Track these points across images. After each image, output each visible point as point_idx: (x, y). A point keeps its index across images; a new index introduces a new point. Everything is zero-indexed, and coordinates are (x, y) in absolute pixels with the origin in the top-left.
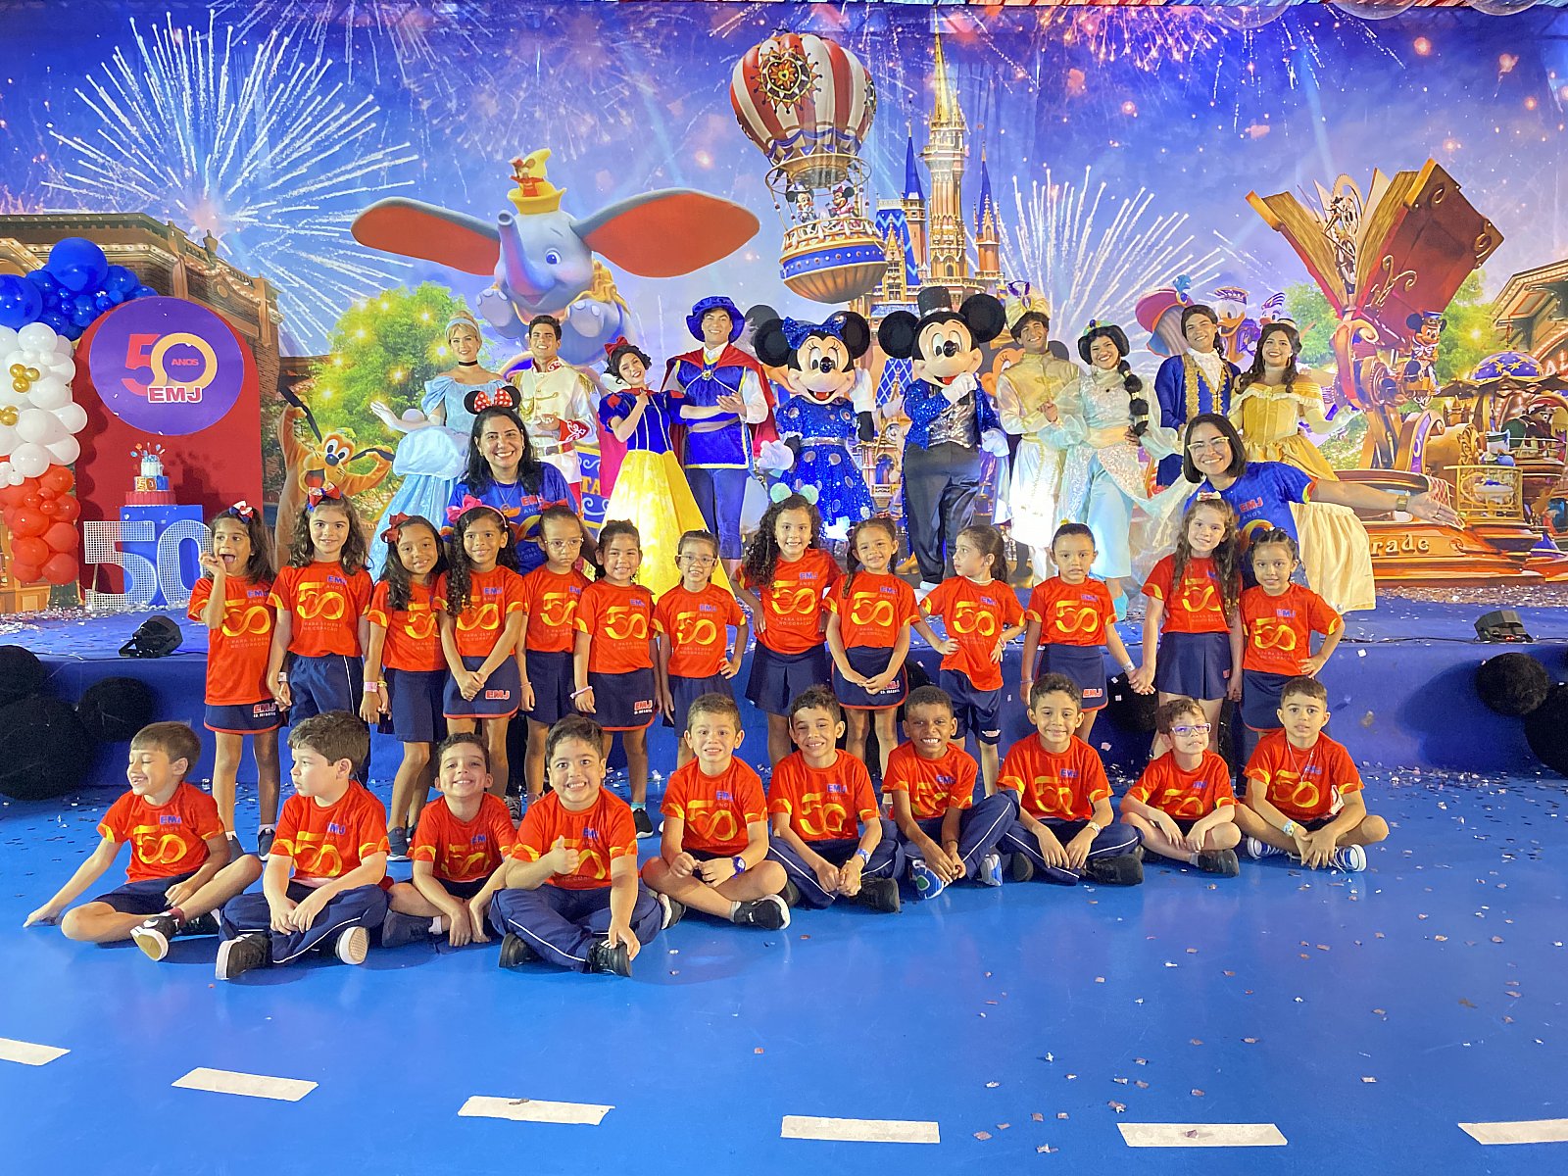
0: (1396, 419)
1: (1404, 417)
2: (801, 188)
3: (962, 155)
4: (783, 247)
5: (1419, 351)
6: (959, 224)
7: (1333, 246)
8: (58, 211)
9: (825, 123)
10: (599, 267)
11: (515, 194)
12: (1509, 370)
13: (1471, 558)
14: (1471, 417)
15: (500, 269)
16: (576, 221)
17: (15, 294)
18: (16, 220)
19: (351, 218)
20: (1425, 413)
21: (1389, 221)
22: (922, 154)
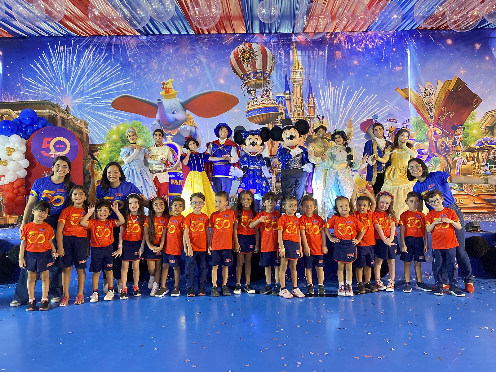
0: (450, 159)
1: (453, 159)
2: (252, 89)
3: (303, 79)
4: (246, 108)
5: (456, 137)
6: (302, 100)
7: (425, 104)
8: (24, 100)
9: (260, 69)
10: (189, 115)
11: (162, 93)
12: (487, 143)
13: (477, 206)
14: (476, 159)
15: (158, 116)
16: (182, 101)
17: (8, 126)
18: (11, 103)
19: (111, 101)
20: (460, 157)
21: (444, 96)
22: (290, 79)
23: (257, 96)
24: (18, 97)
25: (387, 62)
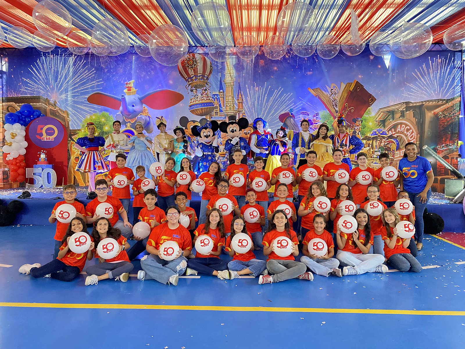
2: (194, 89)
3: (233, 81)
4: (189, 103)
5: (356, 128)
6: (233, 97)
7: (332, 101)
8: (23, 96)
9: (200, 74)
11: (126, 91)
12: (380, 133)
14: (370, 146)
15: (121, 108)
16: (140, 97)
18: (14, 98)
21: (346, 95)
22: (224, 81)
23: (198, 94)
24: (19, 93)
25: (300, 68)
